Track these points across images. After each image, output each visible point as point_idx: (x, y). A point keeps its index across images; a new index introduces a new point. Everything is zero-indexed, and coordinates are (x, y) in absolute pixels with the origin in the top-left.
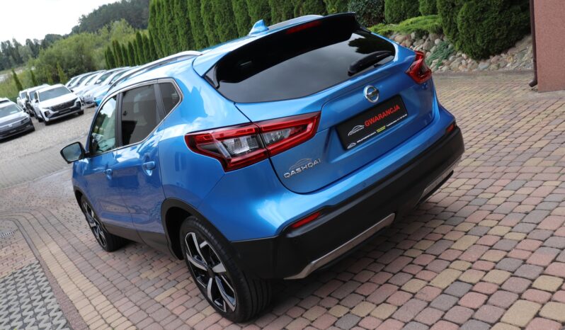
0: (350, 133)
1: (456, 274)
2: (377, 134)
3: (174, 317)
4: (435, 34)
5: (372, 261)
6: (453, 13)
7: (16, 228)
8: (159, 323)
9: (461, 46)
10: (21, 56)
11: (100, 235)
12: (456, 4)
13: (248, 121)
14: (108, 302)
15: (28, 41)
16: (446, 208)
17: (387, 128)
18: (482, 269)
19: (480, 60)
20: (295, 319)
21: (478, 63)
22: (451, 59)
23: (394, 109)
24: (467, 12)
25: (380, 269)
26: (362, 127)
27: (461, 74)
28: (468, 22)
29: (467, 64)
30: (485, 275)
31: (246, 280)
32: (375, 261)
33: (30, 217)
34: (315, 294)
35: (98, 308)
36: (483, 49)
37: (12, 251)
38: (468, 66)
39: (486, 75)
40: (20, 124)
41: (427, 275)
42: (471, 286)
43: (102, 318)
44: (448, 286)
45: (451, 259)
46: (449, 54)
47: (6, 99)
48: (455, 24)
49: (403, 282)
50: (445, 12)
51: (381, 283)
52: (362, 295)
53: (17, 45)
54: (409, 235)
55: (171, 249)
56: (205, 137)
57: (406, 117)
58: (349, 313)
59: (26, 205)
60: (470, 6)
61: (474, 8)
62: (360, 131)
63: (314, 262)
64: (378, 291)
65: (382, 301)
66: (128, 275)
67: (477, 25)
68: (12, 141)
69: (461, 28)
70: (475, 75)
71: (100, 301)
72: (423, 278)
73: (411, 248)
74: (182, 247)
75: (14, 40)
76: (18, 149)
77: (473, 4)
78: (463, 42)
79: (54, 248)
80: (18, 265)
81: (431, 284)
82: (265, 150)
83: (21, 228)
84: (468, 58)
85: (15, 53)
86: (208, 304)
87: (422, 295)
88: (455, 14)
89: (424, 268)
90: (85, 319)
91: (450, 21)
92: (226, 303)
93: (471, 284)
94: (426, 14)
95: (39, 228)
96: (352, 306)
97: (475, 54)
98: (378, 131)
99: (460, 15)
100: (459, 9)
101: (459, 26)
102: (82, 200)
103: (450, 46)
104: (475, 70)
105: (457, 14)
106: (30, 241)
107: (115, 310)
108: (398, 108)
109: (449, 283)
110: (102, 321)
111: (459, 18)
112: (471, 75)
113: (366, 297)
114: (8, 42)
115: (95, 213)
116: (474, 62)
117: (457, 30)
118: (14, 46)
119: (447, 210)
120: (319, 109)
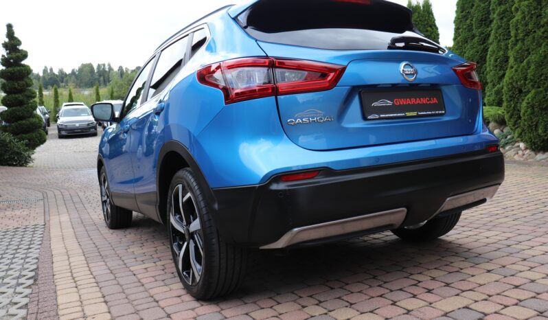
0: (375, 104)
1: (465, 302)
2: (406, 117)
3: (139, 284)
4: (495, 124)
5: (372, 277)
6: (518, 99)
7: (42, 198)
8: (121, 286)
9: (521, 134)
11: (107, 209)
12: (524, 91)
13: (264, 55)
14: (85, 262)
15: (121, 68)
16: (470, 249)
17: (418, 116)
18: (501, 303)
19: (539, 151)
20: (263, 308)
21: (536, 154)
22: (507, 148)
23: (430, 100)
24: (534, 98)
25: (378, 284)
26: (389, 103)
27: (515, 162)
28: (533, 109)
29: (524, 155)
30: (502, 309)
31: (219, 242)
32: (375, 277)
33: (57, 193)
34: (296, 292)
35: (72, 264)
36: (544, 140)
37: (28, 213)
38: (524, 157)
39: (542, 166)
40: (86, 126)
41: (430, 298)
42: (483, 315)
43: (71, 272)
44: (453, 311)
45: (463, 289)
46: (507, 144)
47: (82, 103)
48: (519, 110)
49: (399, 299)
50: (510, 97)
51: (374, 296)
52: (348, 302)
53: (110, 69)
54: (420, 264)
55: (157, 207)
57: (442, 115)
58: (326, 314)
59: (60, 184)
60: (537, 93)
61: (542, 95)
62: (386, 106)
63: (296, 229)
64: (367, 301)
65: (369, 310)
66: (117, 247)
67: (542, 113)
68: (74, 139)
69: (524, 114)
70: (530, 165)
71: (78, 260)
72: (426, 299)
73: (420, 273)
74: (168, 206)
75: (109, 65)
76: (76, 146)
77: (541, 92)
78: (523, 130)
79: (65, 218)
80: (26, 223)
81: (432, 305)
83: (46, 200)
84: (526, 149)
85: (106, 76)
87: (418, 313)
88: (520, 100)
89: (429, 291)
90: (55, 270)
91: (514, 107)
92: (193, 273)
93: (483, 313)
94: (491, 105)
95: (60, 202)
96: (331, 309)
97: (534, 143)
98: (408, 114)
99: (526, 101)
100: (526, 96)
101: (522, 111)
102: (102, 171)
103: (509, 137)
104: (531, 160)
105: (523, 100)
106: (47, 209)
107: (88, 269)
108: (435, 101)
109: (455, 308)
110: (70, 274)
111: (524, 104)
112: (526, 164)
113: (351, 304)
114: (104, 65)
115: (108, 185)
116: (533, 153)
117: (520, 118)
118: (107, 70)
119: (471, 251)
120: (345, 63)
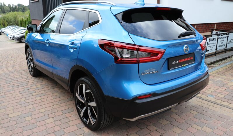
0: (173, 63)
2: (182, 67)
10: (5, 10)
13: (134, 43)
15: (9, 5)
17: (186, 65)
26: (177, 62)
53: (5, 5)
55: (69, 86)
56: (110, 44)
57: (194, 63)
62: (176, 64)
63: (142, 116)
75: (3, 3)
82: (138, 59)
85: (3, 8)
86: (79, 117)
92: (90, 120)
98: (183, 66)
108: (192, 58)
118: (3, 6)
